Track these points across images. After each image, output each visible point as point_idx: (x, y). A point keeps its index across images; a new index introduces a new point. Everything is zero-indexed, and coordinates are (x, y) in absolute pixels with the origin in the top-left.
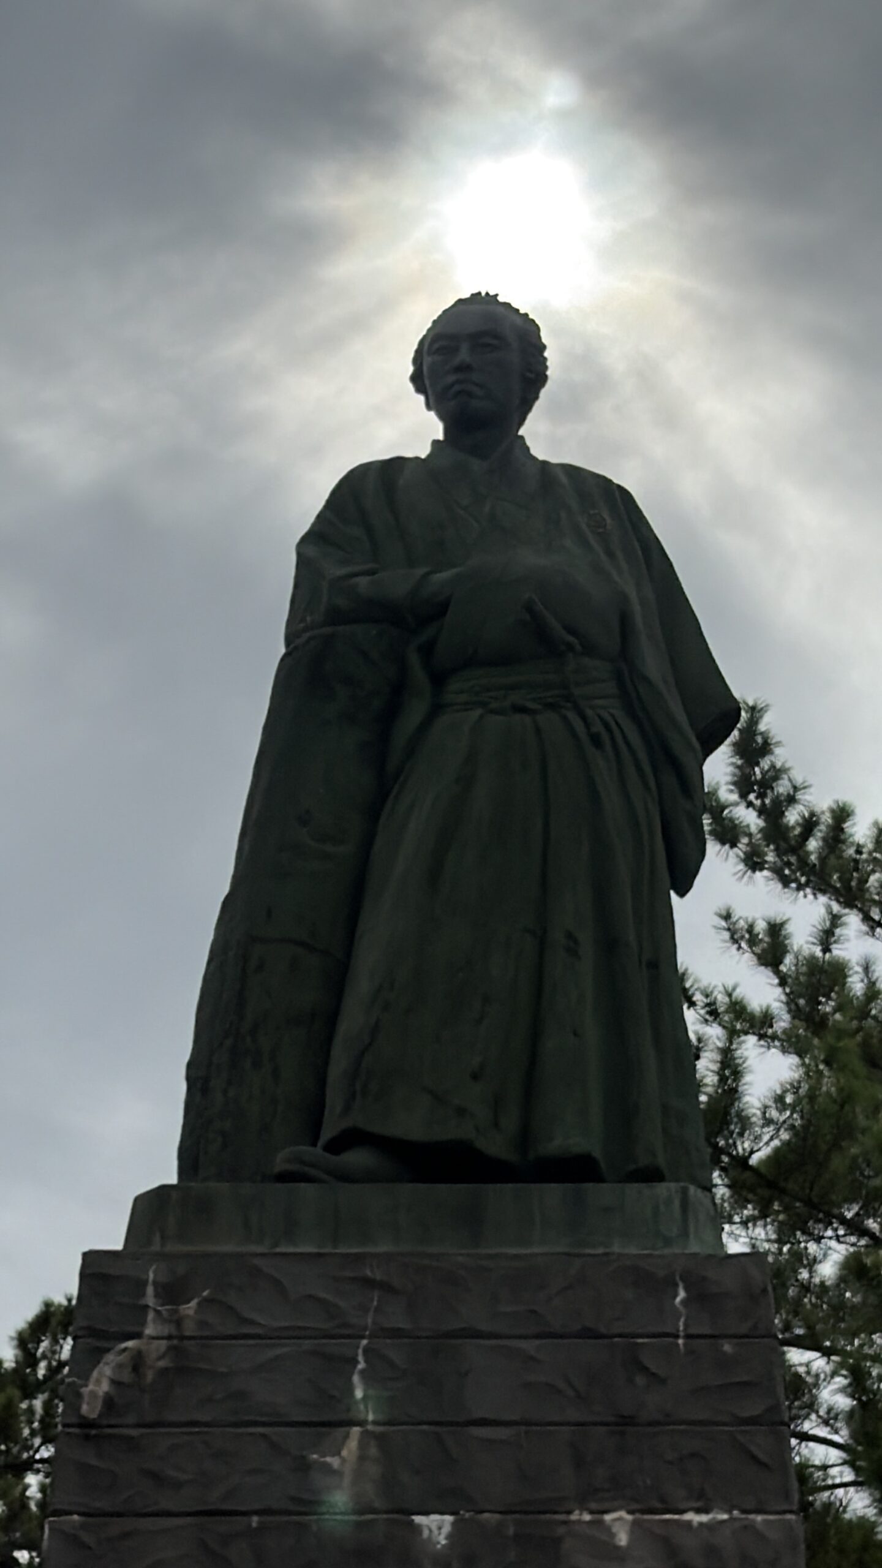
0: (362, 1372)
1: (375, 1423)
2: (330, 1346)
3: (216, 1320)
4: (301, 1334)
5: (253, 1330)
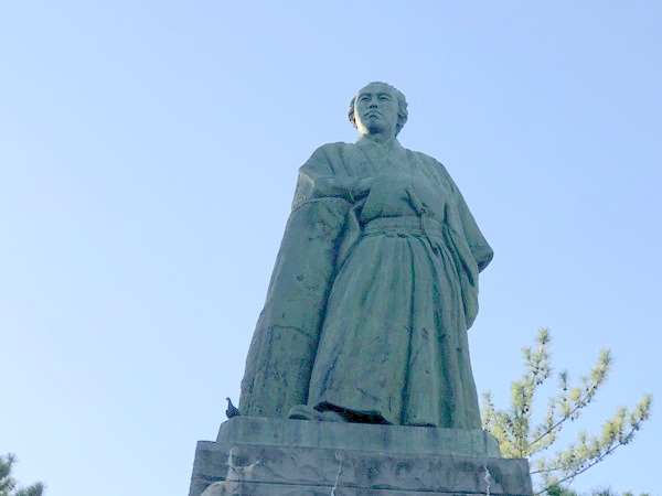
2: (317, 489)
3: (263, 475)
4: (304, 483)
5: (280, 480)
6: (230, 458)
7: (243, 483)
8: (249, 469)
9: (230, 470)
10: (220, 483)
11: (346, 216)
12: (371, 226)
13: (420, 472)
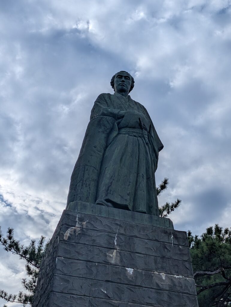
0: (116, 240)
1: (119, 250)
2: (110, 234)
3: (89, 226)
4: (105, 231)
5: (96, 229)
6: (77, 218)
7: (82, 229)
8: (84, 223)
9: (77, 223)
10: (73, 228)
11: (114, 125)
12: (123, 130)
13: (148, 232)
